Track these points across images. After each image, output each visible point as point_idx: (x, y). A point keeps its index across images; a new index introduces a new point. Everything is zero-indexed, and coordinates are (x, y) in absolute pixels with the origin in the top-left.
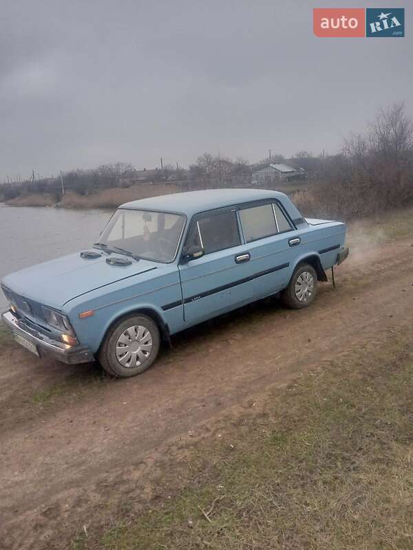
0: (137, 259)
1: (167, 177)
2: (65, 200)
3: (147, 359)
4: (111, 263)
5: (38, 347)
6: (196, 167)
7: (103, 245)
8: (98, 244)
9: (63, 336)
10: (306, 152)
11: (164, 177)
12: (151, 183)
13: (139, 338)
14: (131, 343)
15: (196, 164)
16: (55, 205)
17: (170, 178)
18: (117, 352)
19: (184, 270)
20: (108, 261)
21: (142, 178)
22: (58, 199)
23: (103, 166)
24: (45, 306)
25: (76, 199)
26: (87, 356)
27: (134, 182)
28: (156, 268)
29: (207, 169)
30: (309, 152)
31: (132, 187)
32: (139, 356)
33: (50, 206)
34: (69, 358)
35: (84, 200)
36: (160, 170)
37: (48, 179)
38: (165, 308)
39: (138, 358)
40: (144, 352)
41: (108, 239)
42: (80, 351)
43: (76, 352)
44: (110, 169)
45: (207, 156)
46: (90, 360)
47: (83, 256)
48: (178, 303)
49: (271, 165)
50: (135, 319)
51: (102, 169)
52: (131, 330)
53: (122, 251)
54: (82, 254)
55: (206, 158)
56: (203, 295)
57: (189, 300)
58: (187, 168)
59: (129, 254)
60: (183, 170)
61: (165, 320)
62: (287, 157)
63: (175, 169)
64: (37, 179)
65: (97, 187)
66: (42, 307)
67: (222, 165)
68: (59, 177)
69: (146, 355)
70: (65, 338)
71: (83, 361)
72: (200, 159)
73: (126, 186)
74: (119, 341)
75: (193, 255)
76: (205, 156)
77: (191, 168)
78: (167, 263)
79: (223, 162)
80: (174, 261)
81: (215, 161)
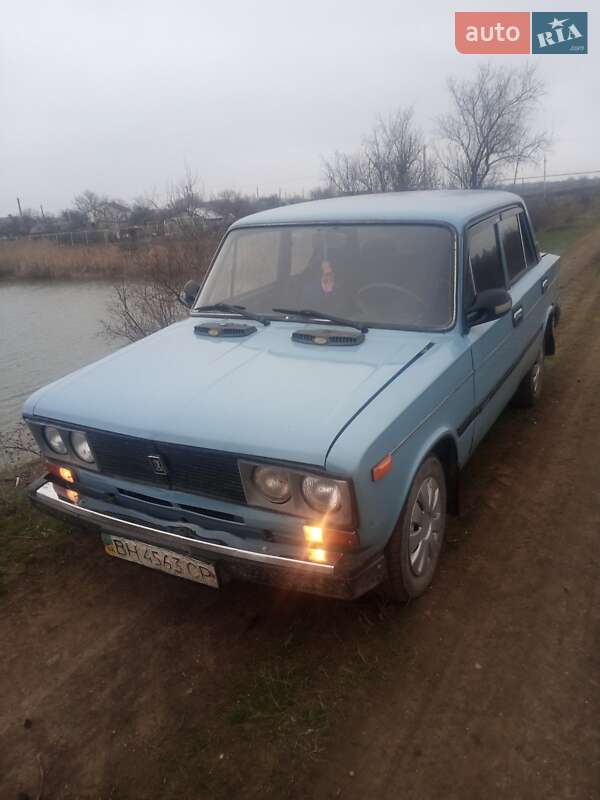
1: (29, 229)
3: (436, 548)
4: (316, 341)
6: (71, 213)
9: (307, 528)
13: (431, 506)
14: (424, 518)
15: (72, 207)
17: (33, 230)
20: (302, 337)
26: (379, 572)
28: (431, 344)
29: (91, 215)
38: (461, 431)
39: (430, 550)
42: (371, 561)
43: (364, 565)
46: (381, 580)
47: (210, 332)
48: (471, 417)
50: (428, 463)
55: (90, 198)
57: (480, 409)
58: (58, 215)
60: (53, 218)
62: (207, 199)
63: (39, 215)
67: (112, 209)
71: (372, 585)
72: (79, 200)
74: (412, 518)
75: (494, 311)
76: (86, 195)
77: (65, 214)
78: (443, 332)
79: (113, 205)
80: (455, 325)
81: (101, 205)
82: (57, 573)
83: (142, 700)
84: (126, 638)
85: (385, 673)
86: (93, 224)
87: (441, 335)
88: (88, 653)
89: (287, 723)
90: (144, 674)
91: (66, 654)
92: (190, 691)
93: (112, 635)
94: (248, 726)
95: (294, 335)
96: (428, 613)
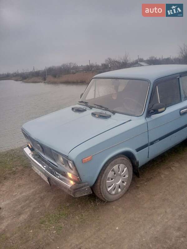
0: (114, 113)
1: (92, 69)
2: (48, 79)
3: (124, 187)
4: (96, 116)
5: (49, 179)
6: (104, 64)
7: (86, 103)
8: (82, 102)
9: (68, 173)
10: (154, 57)
11: (91, 69)
12: (85, 72)
13: (121, 173)
14: (115, 177)
15: (104, 62)
16: (44, 82)
17: (93, 69)
18: (107, 185)
19: (150, 121)
20: (93, 114)
21: (81, 70)
22: (45, 79)
23: (64, 64)
24: (54, 150)
25: (53, 79)
26: (87, 191)
27: (77, 71)
28: (130, 120)
29: (109, 65)
30: (155, 57)
31: (76, 74)
32: (120, 185)
33: (41, 82)
34: (74, 193)
35: (56, 80)
36: (88, 66)
37: (40, 71)
38: (138, 150)
39: (119, 187)
40: (123, 182)
41: (87, 99)
42: (82, 187)
43: (79, 188)
44: (66, 65)
45: (110, 59)
46: (89, 193)
47: (74, 110)
48: (146, 146)
49: (139, 63)
50: (119, 159)
51: (63, 65)
52: (115, 167)
53: (101, 107)
54: (73, 109)
55: (109, 60)
56: (160, 139)
57: (152, 143)
58: (100, 65)
59: (106, 109)
60: (99, 66)
61: (138, 159)
62: (145, 59)
63: (95, 65)
64: (35, 71)
65: (61, 74)
66: (52, 151)
67: (116, 63)
68: (45, 70)
69: (124, 184)
70: (70, 175)
71: (84, 195)
72: (106, 61)
73: (74, 73)
74: (108, 176)
75: (158, 111)
76: (108, 59)
77: (102, 65)
78: (138, 116)
79: (116, 62)
80: (143, 114)
81: (113, 61)
82: (29, 171)
83: (26, 210)
84: (35, 193)
85: (87, 222)
86: (110, 68)
87: (137, 117)
88: (24, 194)
89: (51, 228)
90: (31, 204)
91: (19, 193)
92: (38, 211)
93: (32, 190)
94: (42, 225)
95: (92, 113)
96: (114, 207)
